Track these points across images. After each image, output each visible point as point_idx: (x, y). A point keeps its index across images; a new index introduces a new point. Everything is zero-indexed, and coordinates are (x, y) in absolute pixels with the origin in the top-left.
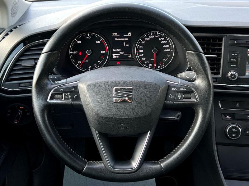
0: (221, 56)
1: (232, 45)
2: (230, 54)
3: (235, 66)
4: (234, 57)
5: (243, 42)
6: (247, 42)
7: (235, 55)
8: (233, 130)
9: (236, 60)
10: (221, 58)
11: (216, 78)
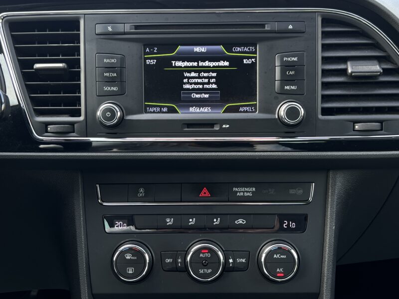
0: (79, 67)
1: (102, 37)
2: (101, 59)
3: (114, 89)
4: (110, 68)
5: (127, 28)
6: (137, 27)
7: (113, 61)
8: (128, 257)
9: (115, 75)
10: (79, 72)
11: (72, 124)
